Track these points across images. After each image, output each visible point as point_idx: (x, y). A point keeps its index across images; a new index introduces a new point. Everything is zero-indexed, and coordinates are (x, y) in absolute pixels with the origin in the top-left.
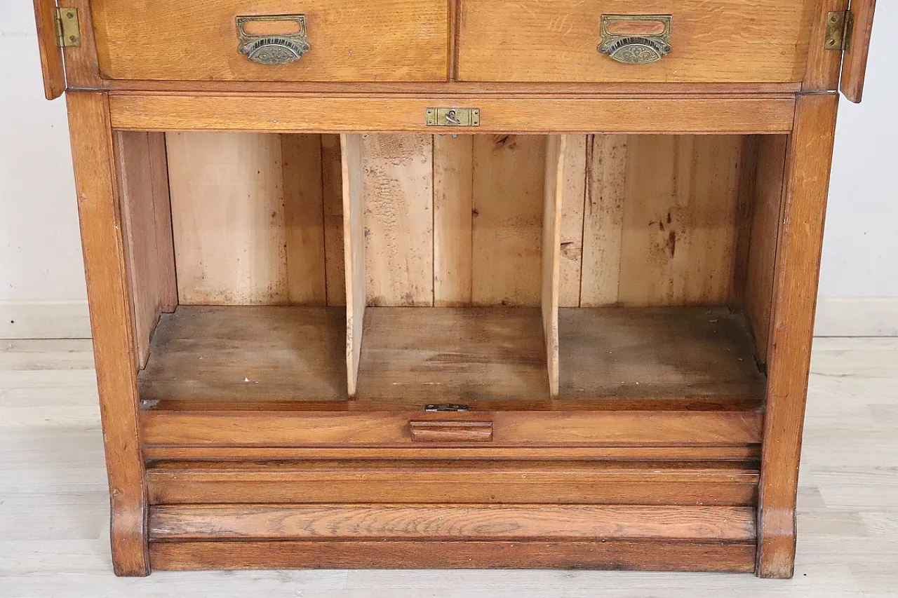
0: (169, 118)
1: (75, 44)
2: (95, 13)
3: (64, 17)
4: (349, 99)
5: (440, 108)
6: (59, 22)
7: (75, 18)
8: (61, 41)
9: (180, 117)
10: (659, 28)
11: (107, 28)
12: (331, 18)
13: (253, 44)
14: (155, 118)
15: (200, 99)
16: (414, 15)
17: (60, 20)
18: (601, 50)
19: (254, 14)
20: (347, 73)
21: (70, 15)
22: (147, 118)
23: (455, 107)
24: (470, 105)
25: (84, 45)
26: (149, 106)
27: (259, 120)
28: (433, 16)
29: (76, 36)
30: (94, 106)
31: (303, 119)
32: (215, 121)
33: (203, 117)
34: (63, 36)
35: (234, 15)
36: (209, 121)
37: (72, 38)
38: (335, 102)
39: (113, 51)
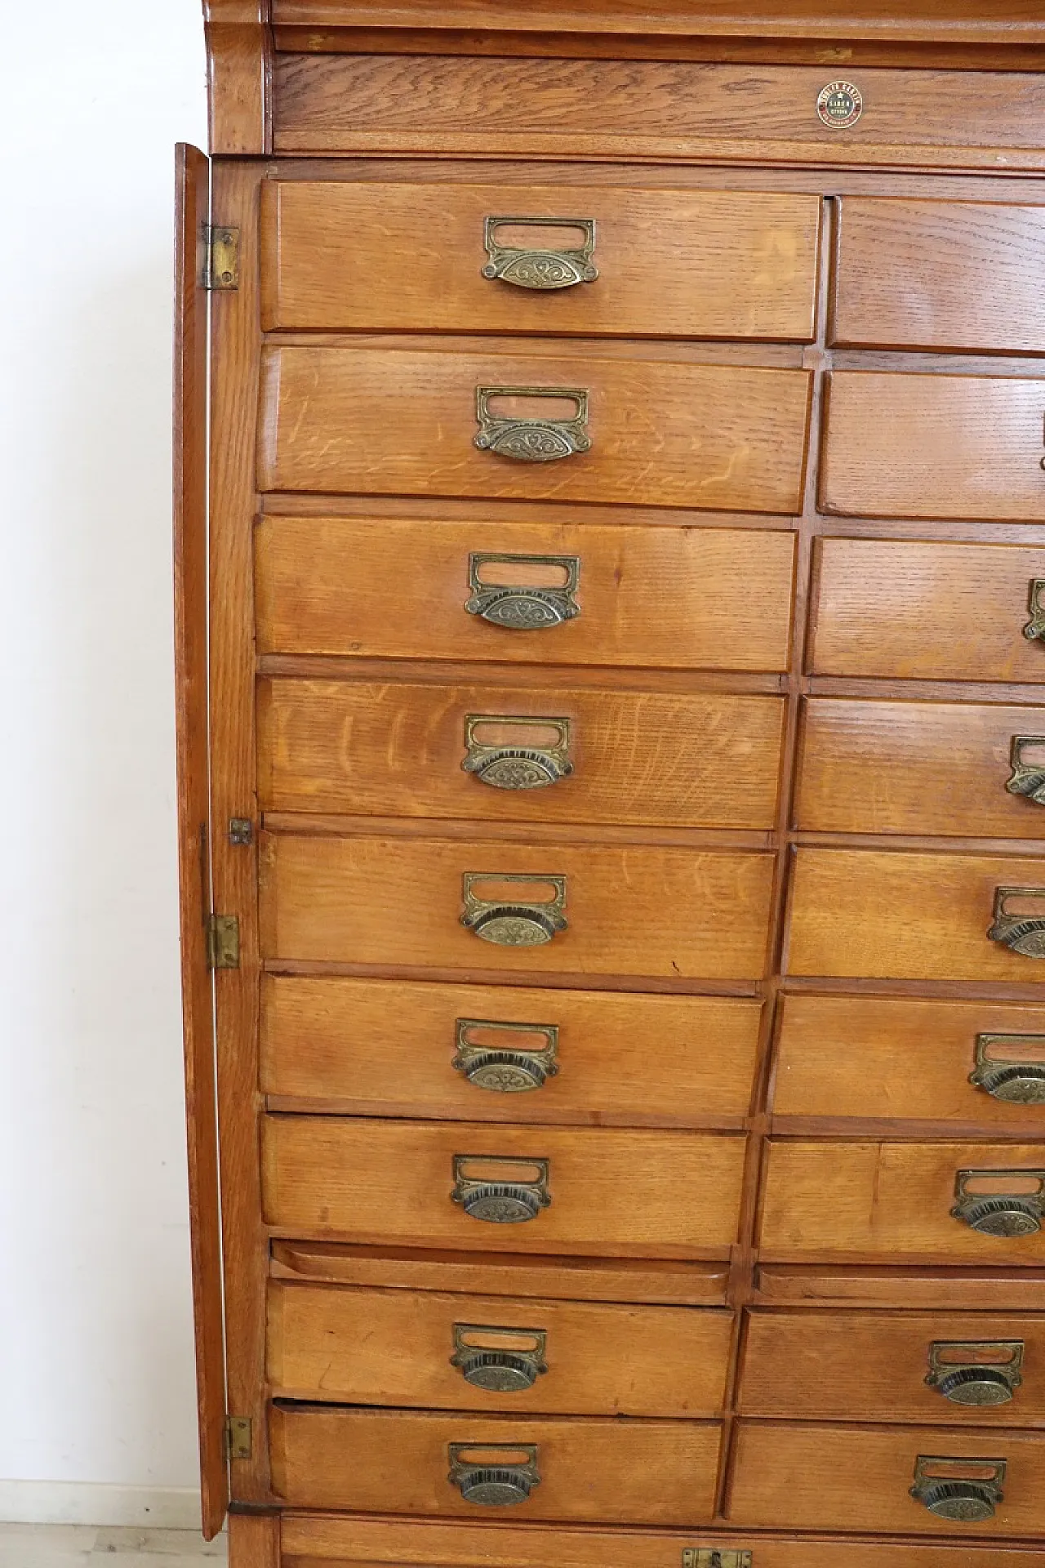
0: (353, 1546)
1: (245, 1455)
2: (273, 1431)
3: (235, 1427)
4: (587, 1535)
5: (704, 1549)
6: (227, 1433)
7: (247, 1428)
8: (228, 1452)
9: (368, 1545)
10: (990, 1472)
11: (287, 1448)
12: (570, 1449)
13: (468, 1475)
14: (336, 1545)
15: (395, 1527)
16: (677, 1448)
17: (230, 1431)
18: (915, 1494)
19: (472, 1441)
20: (584, 1508)
21: (242, 1425)
22: (325, 1544)
23: (719, 1548)
24: (741, 1547)
25: (256, 1457)
26: (329, 1531)
27: (468, 1554)
28: (701, 1450)
29: (247, 1447)
30: (261, 1530)
31: (524, 1555)
32: (411, 1551)
33: (397, 1547)
34: (231, 1447)
35: (445, 1440)
36: (404, 1551)
37: (242, 1450)
38: (567, 1537)
39: (290, 1472)
